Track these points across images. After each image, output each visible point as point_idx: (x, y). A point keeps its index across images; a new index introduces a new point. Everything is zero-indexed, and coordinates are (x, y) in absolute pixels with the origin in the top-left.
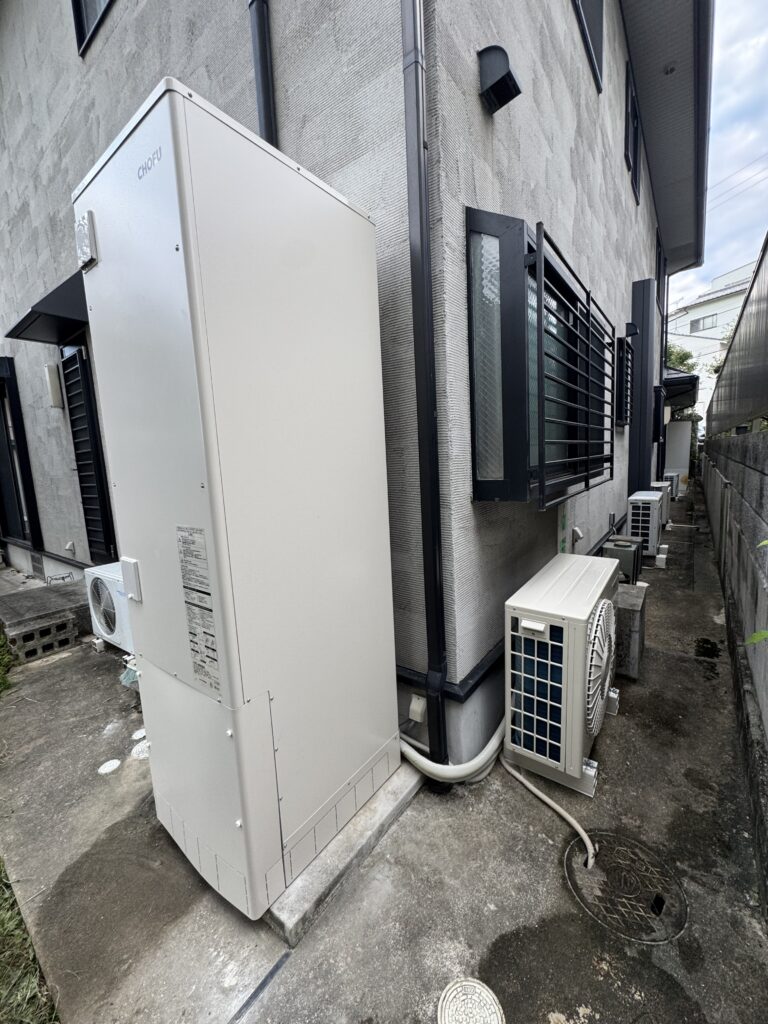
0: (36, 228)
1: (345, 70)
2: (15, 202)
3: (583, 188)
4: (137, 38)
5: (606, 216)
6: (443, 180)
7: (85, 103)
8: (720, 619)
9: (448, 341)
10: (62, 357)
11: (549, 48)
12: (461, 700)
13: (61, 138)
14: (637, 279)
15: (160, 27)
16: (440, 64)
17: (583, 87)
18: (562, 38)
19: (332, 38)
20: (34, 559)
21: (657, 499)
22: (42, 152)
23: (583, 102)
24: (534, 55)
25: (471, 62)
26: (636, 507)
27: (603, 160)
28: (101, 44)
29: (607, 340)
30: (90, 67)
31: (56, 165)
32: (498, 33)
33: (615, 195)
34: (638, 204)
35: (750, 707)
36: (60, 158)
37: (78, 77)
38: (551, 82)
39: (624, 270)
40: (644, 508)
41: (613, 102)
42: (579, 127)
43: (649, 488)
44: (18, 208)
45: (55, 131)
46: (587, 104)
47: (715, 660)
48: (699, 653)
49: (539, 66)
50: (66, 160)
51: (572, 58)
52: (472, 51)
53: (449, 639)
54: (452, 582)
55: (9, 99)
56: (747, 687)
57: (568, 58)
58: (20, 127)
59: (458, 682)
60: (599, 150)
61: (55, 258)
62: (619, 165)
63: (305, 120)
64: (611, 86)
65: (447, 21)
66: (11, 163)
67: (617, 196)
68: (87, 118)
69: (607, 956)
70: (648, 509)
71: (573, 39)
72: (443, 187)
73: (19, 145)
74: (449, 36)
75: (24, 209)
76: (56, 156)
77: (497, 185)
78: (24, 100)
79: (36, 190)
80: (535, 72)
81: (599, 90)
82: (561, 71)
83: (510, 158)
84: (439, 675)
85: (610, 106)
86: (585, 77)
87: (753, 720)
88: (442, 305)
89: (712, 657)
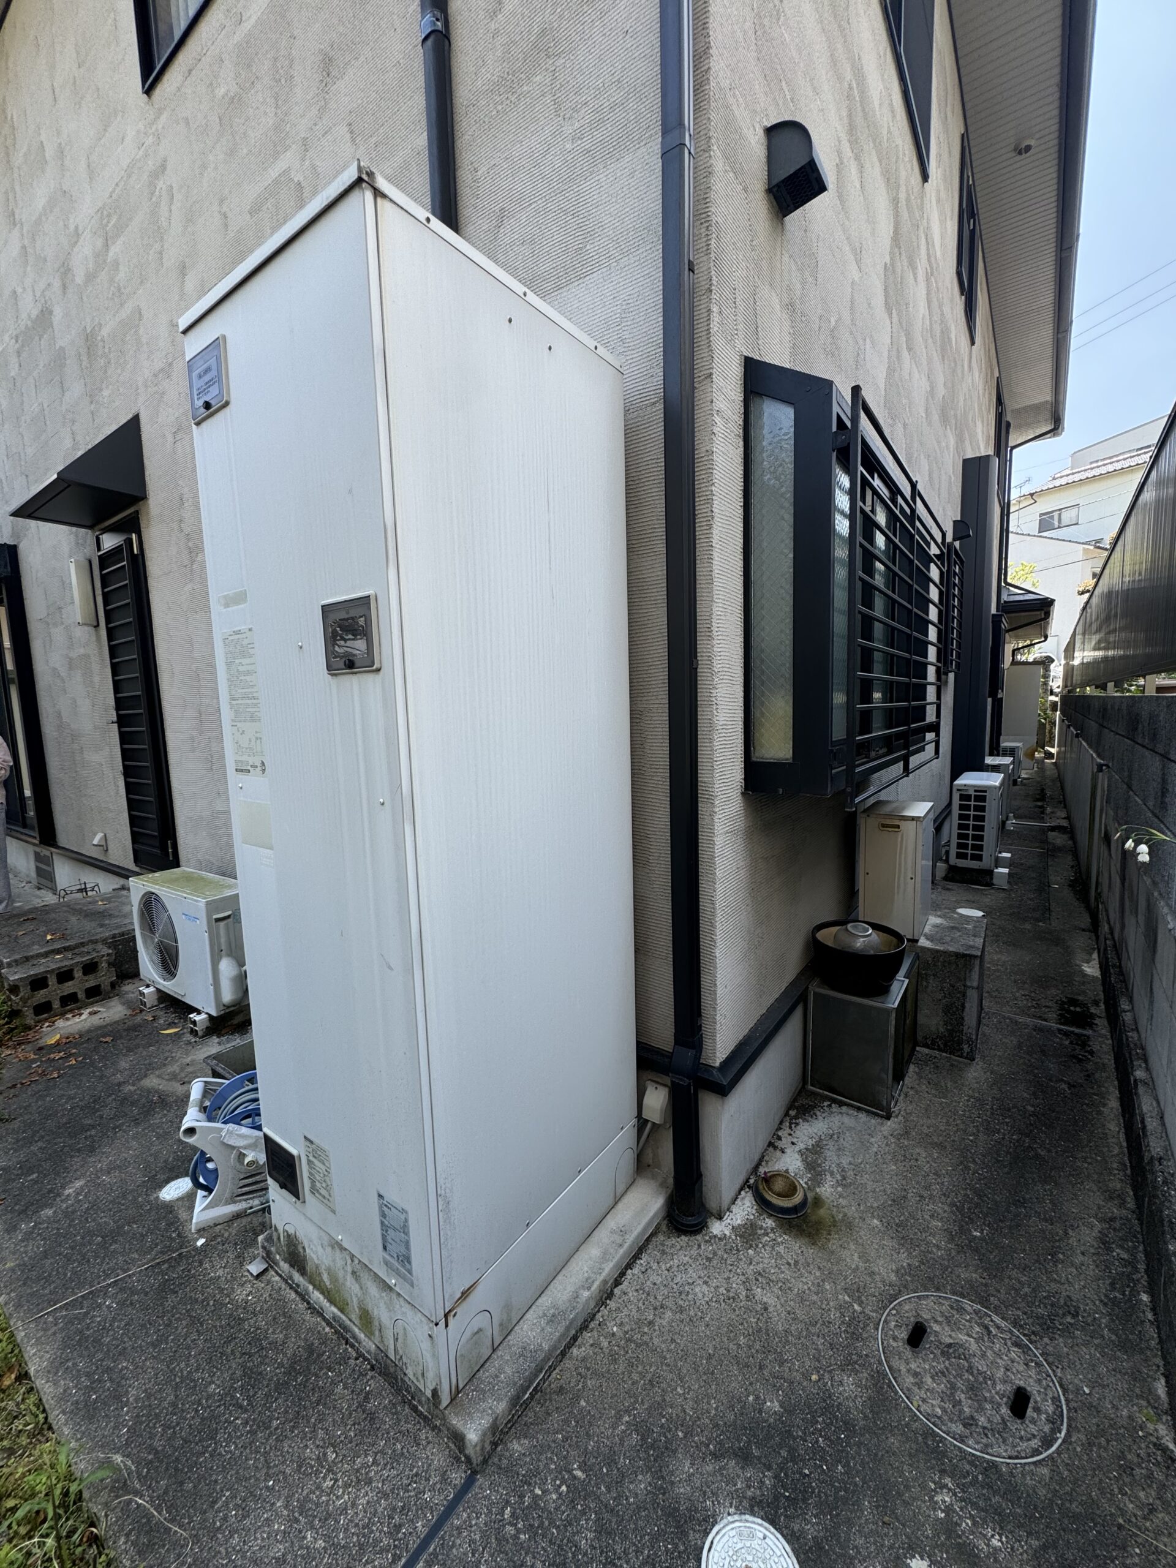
0: (62, 349)
1: (568, 146)
2: (29, 308)
3: (901, 323)
4: (237, 75)
5: (930, 361)
6: (715, 318)
7: (151, 164)
8: (1091, 969)
9: (715, 554)
10: (99, 549)
11: (859, 120)
12: (723, 1091)
13: (109, 215)
14: (970, 455)
15: (276, 59)
16: (715, 148)
17: (903, 174)
18: (876, 103)
19: (548, 99)
20: (38, 857)
21: (997, 784)
22: (77, 234)
23: (902, 196)
24: (839, 128)
25: (756, 145)
26: (965, 797)
27: (928, 280)
28: (180, 78)
29: (934, 550)
30: (160, 112)
31: (100, 256)
32: (792, 100)
33: (942, 332)
34: (973, 343)
35: (1146, 1104)
36: (106, 246)
37: (141, 126)
38: (861, 167)
39: (952, 441)
40: (977, 798)
41: (943, 195)
42: (896, 232)
43: (981, 767)
44: (33, 316)
45: (100, 205)
46: (908, 200)
47: (1089, 1032)
48: (1063, 1020)
49: (846, 147)
50: (115, 249)
51: (889, 132)
52: (757, 127)
53: (706, 1000)
54: (714, 914)
55: (25, 149)
56: (1139, 1074)
57: (885, 132)
58: (41, 193)
59: (717, 1064)
60: (922, 266)
61: (92, 395)
62: (949, 286)
63: (502, 217)
64: (939, 171)
65: (725, 84)
66: (24, 247)
67: (945, 332)
68: (152, 185)
69: (947, 1481)
70: (983, 799)
71: (891, 105)
72: (715, 327)
73: (38, 222)
74: (727, 107)
75: (44, 317)
76: (99, 243)
77: (787, 324)
78: (49, 153)
79: (64, 293)
80: (839, 153)
81: (925, 177)
82: (874, 152)
83: (804, 283)
84: (691, 1053)
85: (938, 201)
86: (907, 159)
87: (1152, 1124)
88: (710, 501)
89: (1084, 1028)
